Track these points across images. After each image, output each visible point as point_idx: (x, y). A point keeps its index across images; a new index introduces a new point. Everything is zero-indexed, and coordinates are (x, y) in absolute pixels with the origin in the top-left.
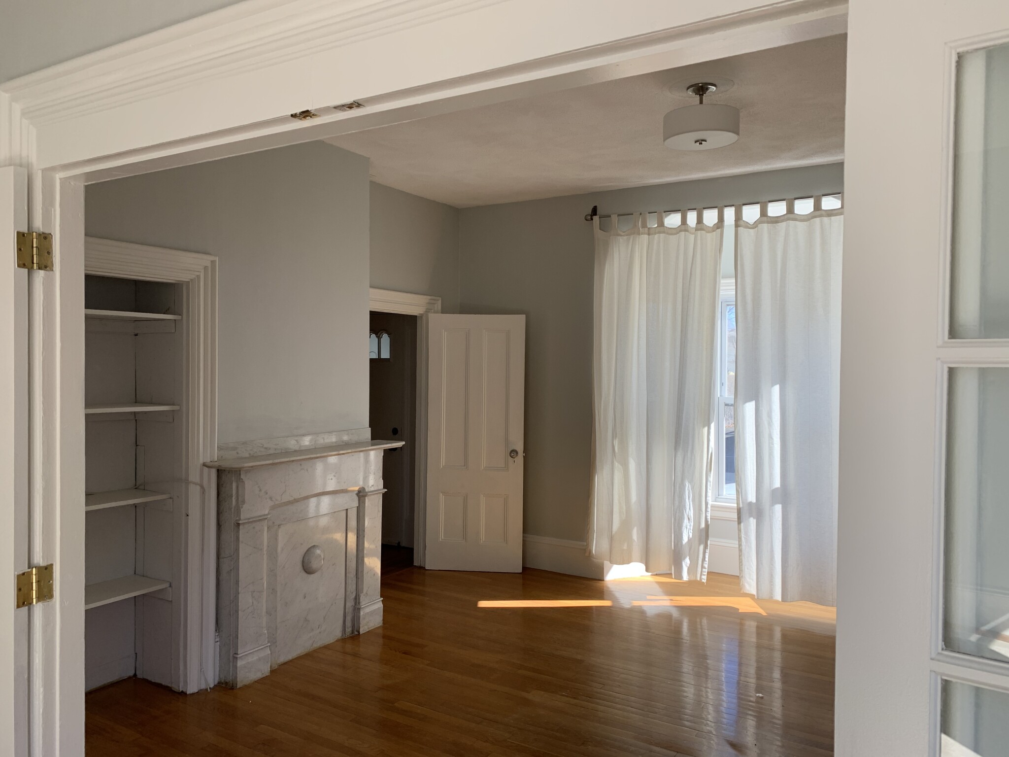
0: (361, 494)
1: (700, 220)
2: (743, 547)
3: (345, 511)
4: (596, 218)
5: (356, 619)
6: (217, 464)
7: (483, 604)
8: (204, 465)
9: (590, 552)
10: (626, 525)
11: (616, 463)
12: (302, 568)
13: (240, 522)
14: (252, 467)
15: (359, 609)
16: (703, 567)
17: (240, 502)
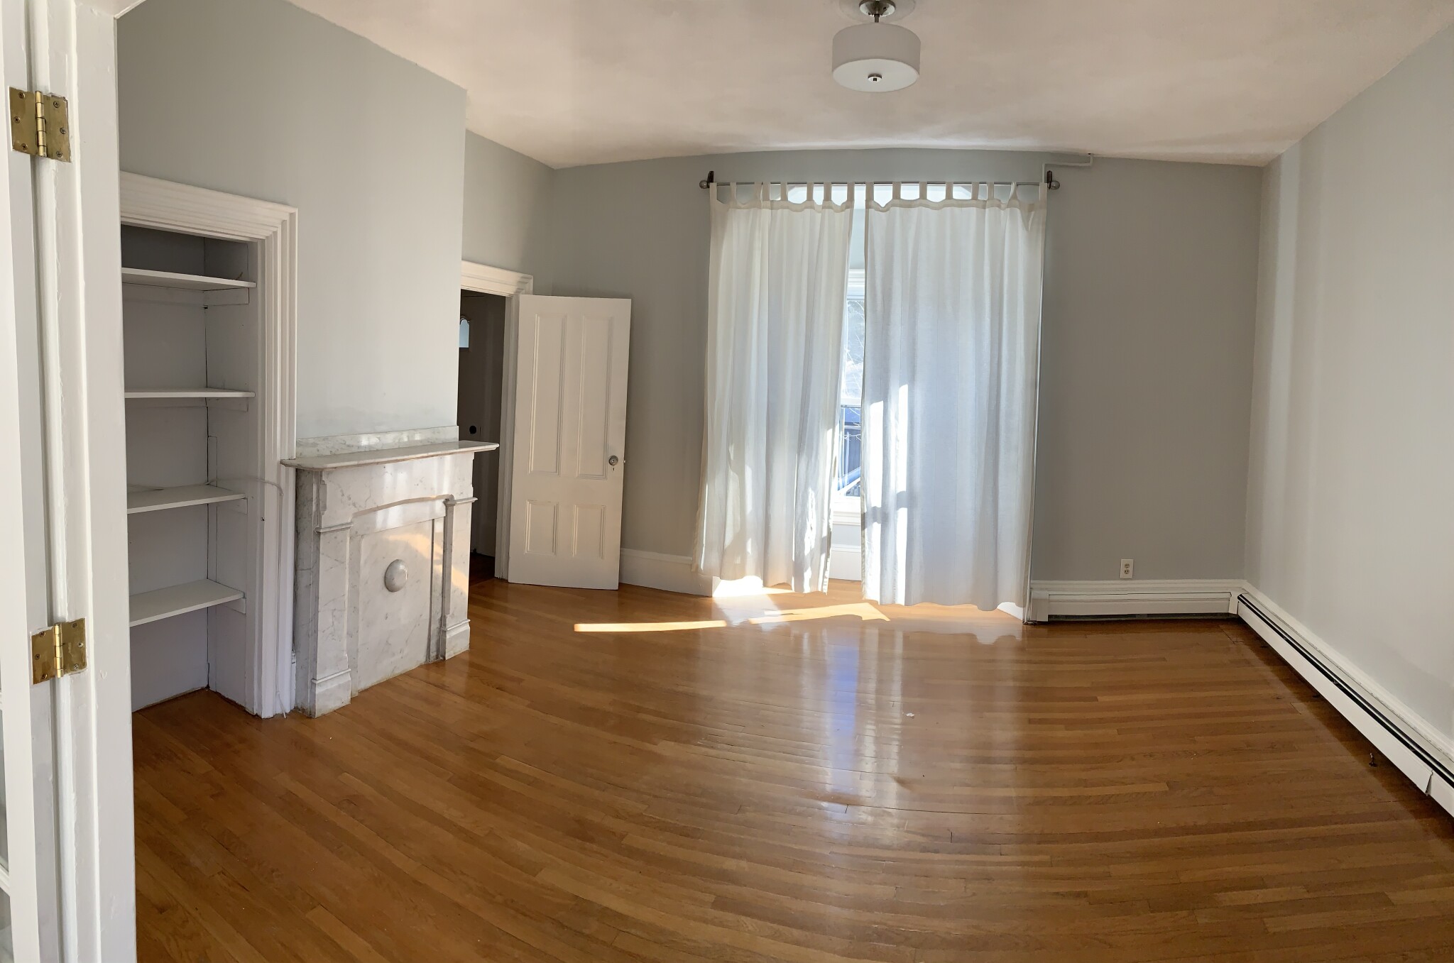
0: (449, 503)
1: (828, 197)
2: (866, 553)
3: (431, 522)
4: (713, 186)
5: (441, 643)
6: (295, 463)
7: (582, 628)
8: (282, 462)
9: (698, 567)
10: (740, 538)
11: (732, 473)
12: (384, 585)
13: (321, 531)
14: (335, 468)
15: (445, 632)
16: (824, 577)
17: (321, 507)
